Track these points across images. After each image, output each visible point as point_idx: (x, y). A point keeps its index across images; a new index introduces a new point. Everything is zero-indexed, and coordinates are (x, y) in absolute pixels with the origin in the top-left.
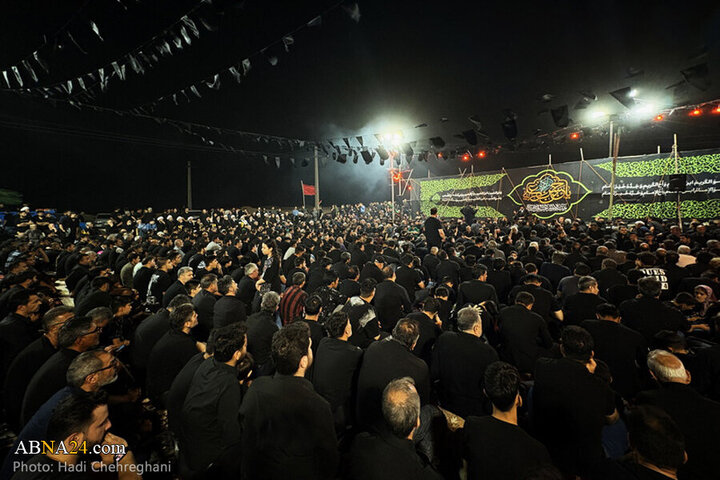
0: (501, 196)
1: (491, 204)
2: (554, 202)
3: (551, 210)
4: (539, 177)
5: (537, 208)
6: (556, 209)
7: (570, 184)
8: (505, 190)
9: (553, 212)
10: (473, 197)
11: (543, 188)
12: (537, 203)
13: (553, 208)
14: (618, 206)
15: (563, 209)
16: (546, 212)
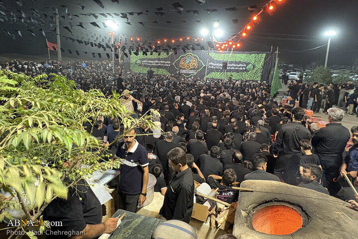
0: (170, 64)
1: (165, 68)
2: (191, 69)
3: (190, 73)
4: (186, 56)
5: (184, 71)
6: (192, 73)
7: (198, 61)
8: (172, 61)
9: (191, 74)
10: (157, 63)
11: (187, 62)
12: (185, 69)
13: (191, 72)
14: (213, 73)
15: (194, 73)
16: (187, 74)
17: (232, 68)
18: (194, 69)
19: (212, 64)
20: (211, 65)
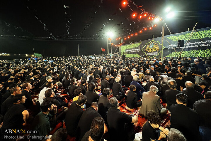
2: (154, 52)
4: (150, 43)
5: (149, 54)
6: (154, 54)
7: (159, 45)
8: (141, 48)
10: (133, 51)
11: (151, 47)
12: (149, 52)
14: (174, 53)
15: (157, 54)
16: (152, 55)
17: (196, 46)
18: (156, 51)
19: (172, 45)
20: (171, 47)
